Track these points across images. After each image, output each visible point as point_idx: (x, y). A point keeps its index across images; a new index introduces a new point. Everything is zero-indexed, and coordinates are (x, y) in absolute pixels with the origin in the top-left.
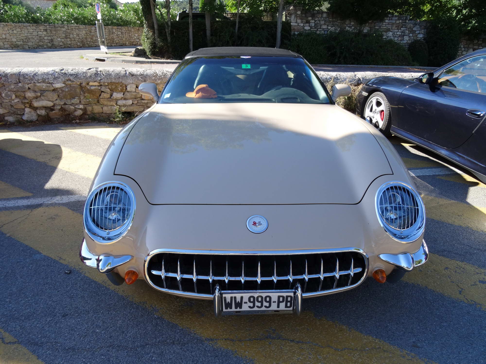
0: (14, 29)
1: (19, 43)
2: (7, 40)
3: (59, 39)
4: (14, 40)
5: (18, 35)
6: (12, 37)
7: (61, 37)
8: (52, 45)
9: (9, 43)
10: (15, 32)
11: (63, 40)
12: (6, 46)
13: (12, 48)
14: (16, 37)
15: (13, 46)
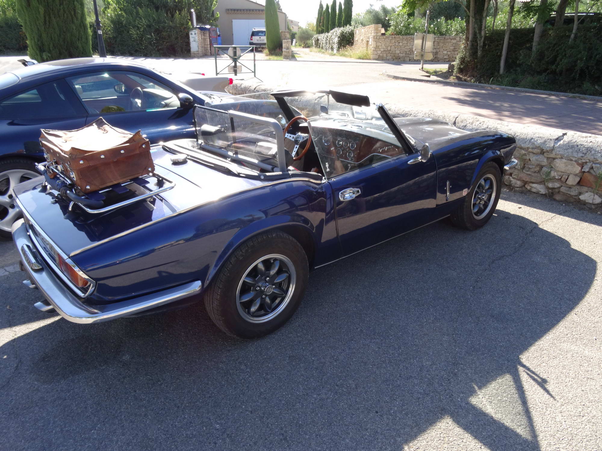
0: (400, 41)
1: (401, 55)
2: (391, 52)
3: (446, 52)
4: (398, 52)
5: (402, 47)
6: (396, 49)
7: (448, 50)
8: (435, 58)
9: (392, 54)
10: (401, 44)
11: (449, 53)
12: (388, 58)
13: (394, 59)
14: (399, 49)
15: (394, 58)
